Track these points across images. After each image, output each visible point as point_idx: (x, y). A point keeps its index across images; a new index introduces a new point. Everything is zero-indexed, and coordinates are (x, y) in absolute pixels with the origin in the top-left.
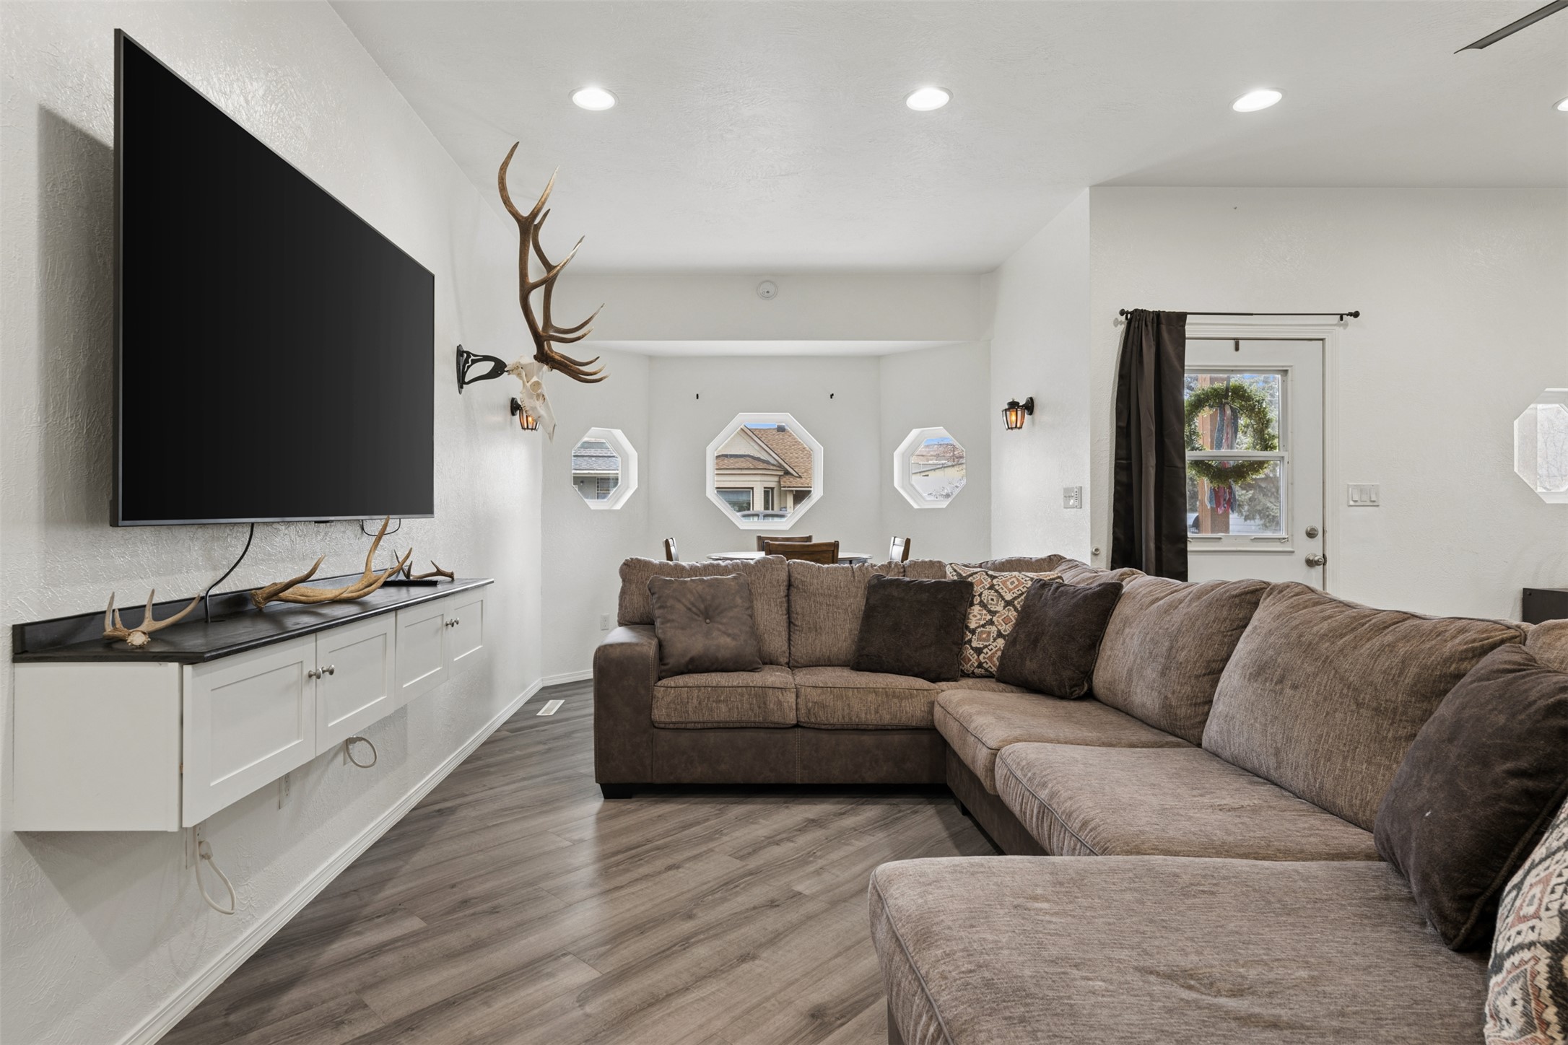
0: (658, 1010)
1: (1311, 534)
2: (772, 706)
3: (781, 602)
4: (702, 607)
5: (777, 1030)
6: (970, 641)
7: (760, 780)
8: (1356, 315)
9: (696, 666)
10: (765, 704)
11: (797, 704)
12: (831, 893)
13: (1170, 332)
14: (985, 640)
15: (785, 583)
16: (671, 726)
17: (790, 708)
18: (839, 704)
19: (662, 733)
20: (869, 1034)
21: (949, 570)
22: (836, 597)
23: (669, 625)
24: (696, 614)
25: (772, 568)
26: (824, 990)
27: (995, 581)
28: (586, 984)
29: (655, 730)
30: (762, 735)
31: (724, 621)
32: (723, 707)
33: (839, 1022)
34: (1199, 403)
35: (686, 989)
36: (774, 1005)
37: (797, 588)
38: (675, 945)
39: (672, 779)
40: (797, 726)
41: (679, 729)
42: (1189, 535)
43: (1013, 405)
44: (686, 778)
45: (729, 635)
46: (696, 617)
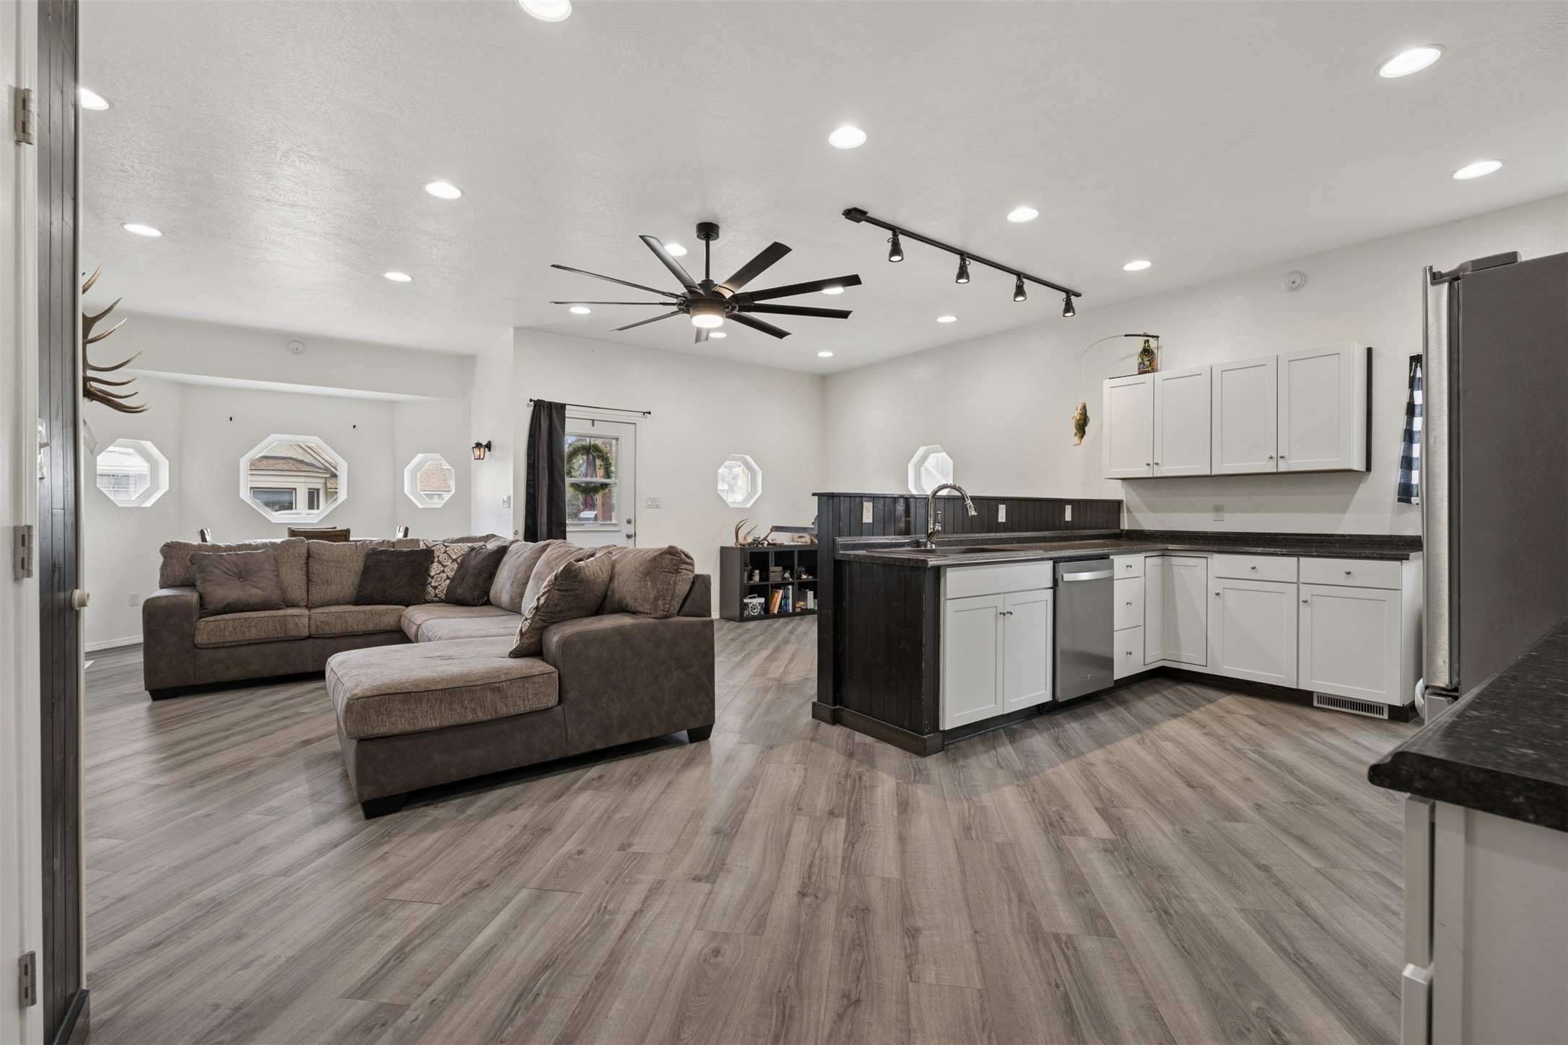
1: (629, 522)
2: (290, 626)
3: (301, 567)
4: (236, 571)
6: (431, 583)
7: (282, 673)
8: (649, 413)
9: (230, 608)
10: (285, 625)
11: (309, 624)
13: (557, 413)
14: (439, 581)
15: (305, 555)
16: (211, 646)
17: (304, 627)
18: (339, 621)
19: (204, 651)
21: (421, 543)
22: (343, 562)
23: (208, 583)
24: (231, 576)
25: (295, 546)
27: (447, 549)
29: (198, 650)
30: (284, 645)
31: (255, 579)
32: (253, 630)
34: (574, 454)
37: (314, 557)
39: (212, 680)
40: (309, 637)
41: (217, 647)
42: (567, 522)
43: (478, 445)
44: (224, 677)
45: (258, 588)
46: (231, 578)
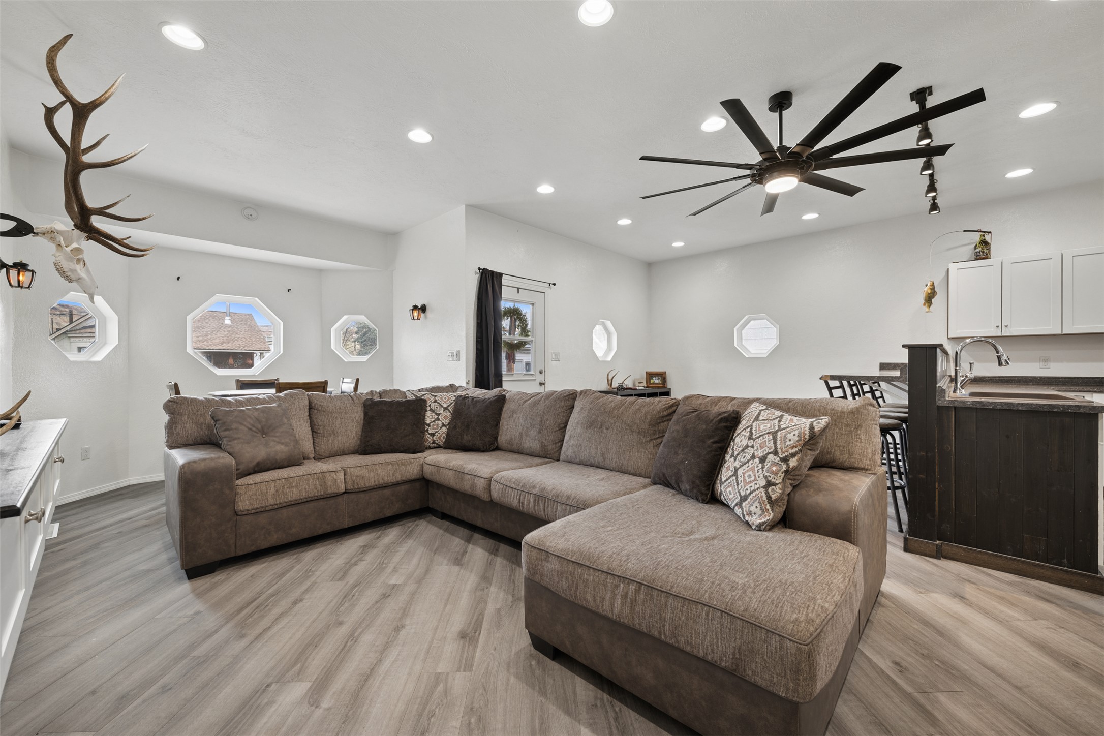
0: (374, 680)
1: (541, 372)
2: (329, 483)
3: (307, 419)
4: (259, 427)
5: (452, 653)
6: (427, 430)
7: (320, 532)
8: (554, 284)
9: (261, 468)
10: (325, 483)
11: (345, 479)
12: (412, 578)
13: (497, 281)
14: (436, 429)
15: (308, 407)
16: (253, 511)
17: (341, 482)
18: (372, 474)
19: (244, 518)
20: (495, 632)
21: (408, 394)
22: (345, 413)
23: (236, 441)
24: (256, 432)
25: (298, 398)
26: (455, 624)
27: (436, 398)
28: (306, 694)
29: (238, 517)
30: (321, 503)
31: (277, 434)
32: (295, 491)
33: (477, 634)
34: (505, 314)
35: (379, 661)
36: (438, 643)
37: (317, 409)
38: (347, 642)
39: (253, 549)
40: (344, 493)
41: (258, 512)
42: (503, 373)
43: (415, 307)
44: (265, 545)
45: (282, 444)
46: (256, 434)
